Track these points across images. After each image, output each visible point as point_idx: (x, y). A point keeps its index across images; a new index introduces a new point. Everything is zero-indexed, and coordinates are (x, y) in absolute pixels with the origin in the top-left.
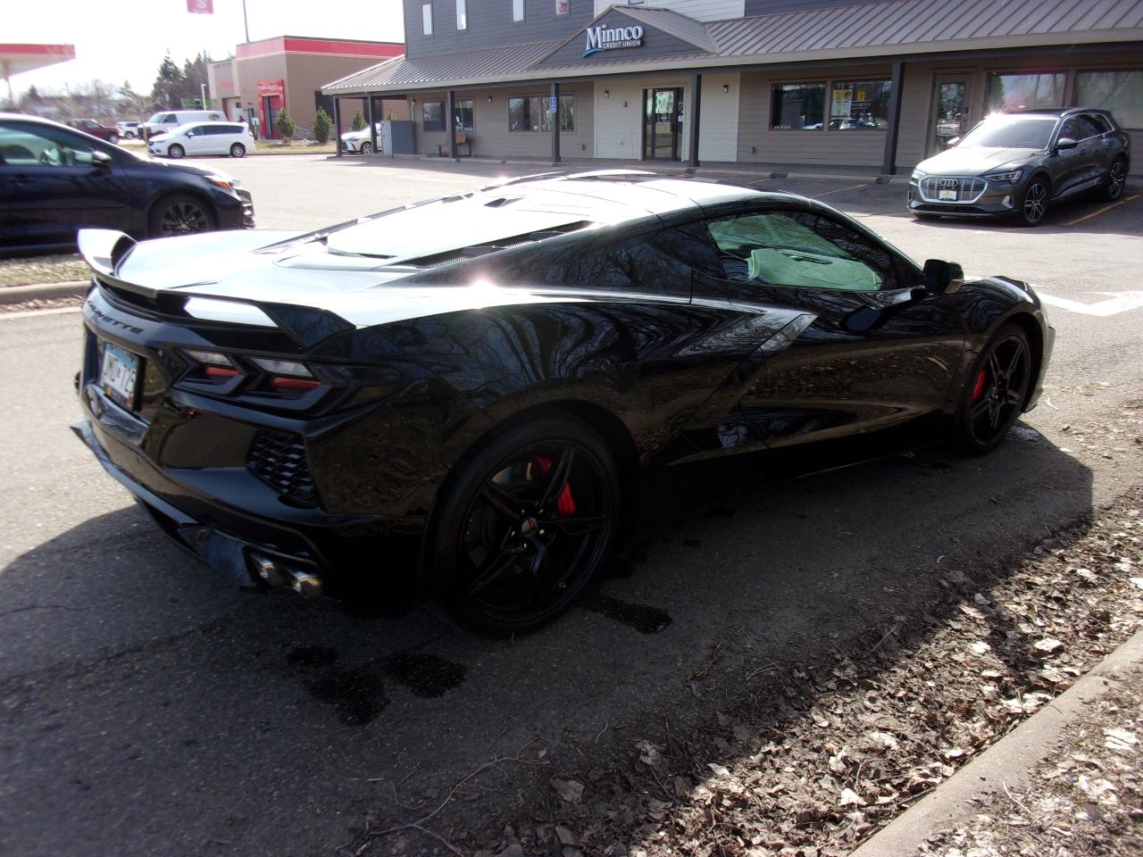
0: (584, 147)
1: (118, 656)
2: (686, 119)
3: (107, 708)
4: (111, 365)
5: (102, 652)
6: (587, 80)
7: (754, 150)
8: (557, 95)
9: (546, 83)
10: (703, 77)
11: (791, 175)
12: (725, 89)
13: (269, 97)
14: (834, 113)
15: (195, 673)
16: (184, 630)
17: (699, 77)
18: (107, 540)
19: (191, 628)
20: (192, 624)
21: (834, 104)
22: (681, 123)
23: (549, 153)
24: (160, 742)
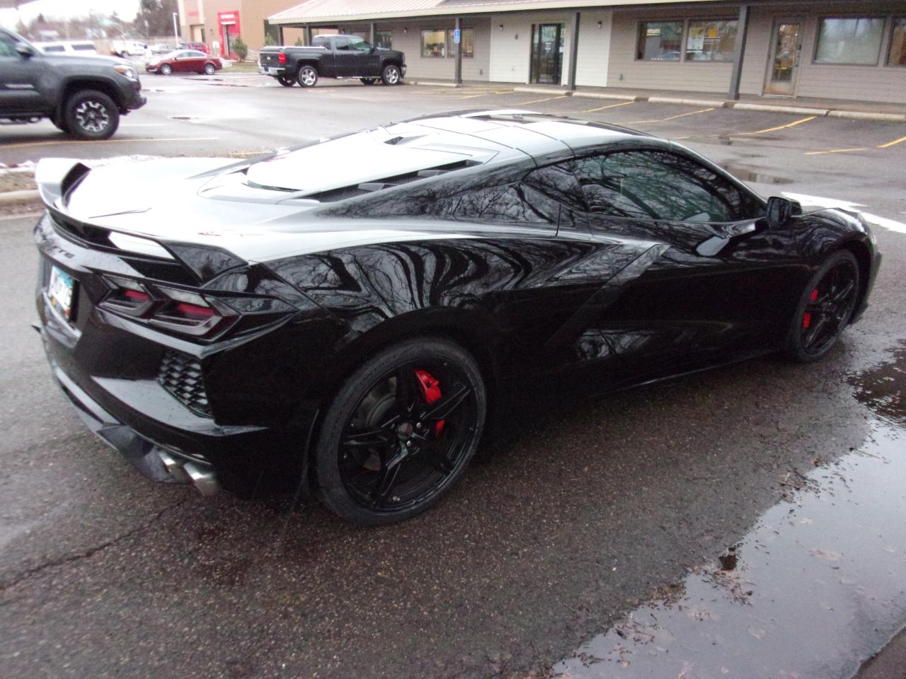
0: (481, 73)
1: (38, 569)
2: (565, 50)
3: (22, 627)
4: (56, 279)
5: (26, 564)
6: (485, 16)
7: (621, 78)
8: (461, 28)
9: (451, 18)
10: (582, 14)
11: (652, 99)
12: (599, 26)
13: (227, 26)
14: (689, 47)
15: (105, 590)
16: (102, 543)
17: (578, 15)
18: (44, 446)
19: (107, 540)
20: (108, 536)
21: (690, 39)
22: (562, 54)
23: (453, 76)
24: (66, 666)
